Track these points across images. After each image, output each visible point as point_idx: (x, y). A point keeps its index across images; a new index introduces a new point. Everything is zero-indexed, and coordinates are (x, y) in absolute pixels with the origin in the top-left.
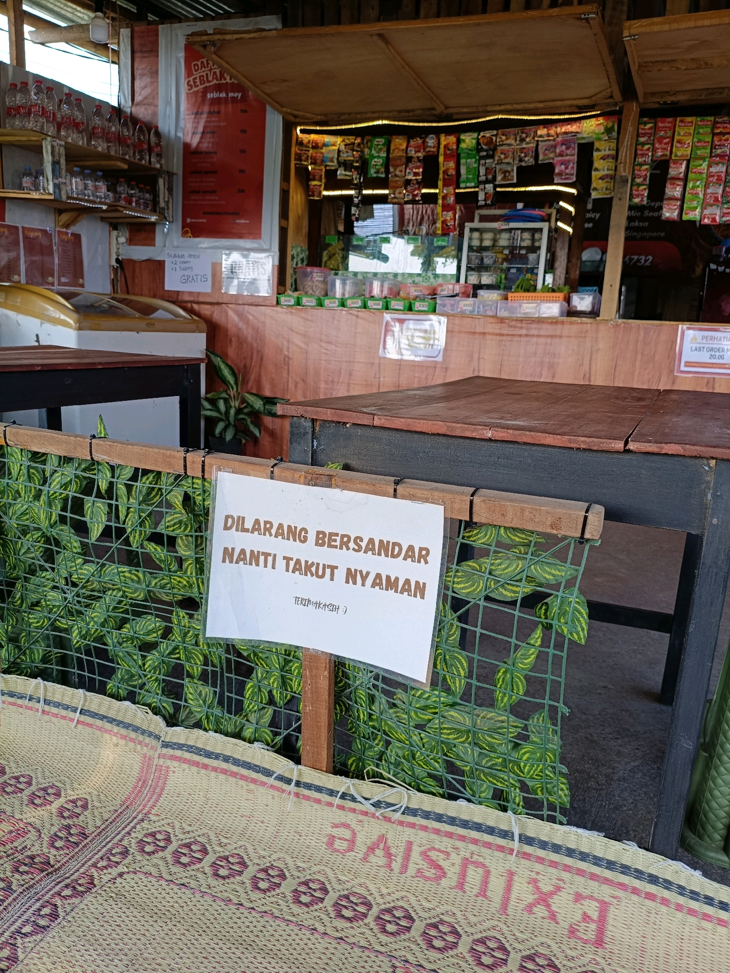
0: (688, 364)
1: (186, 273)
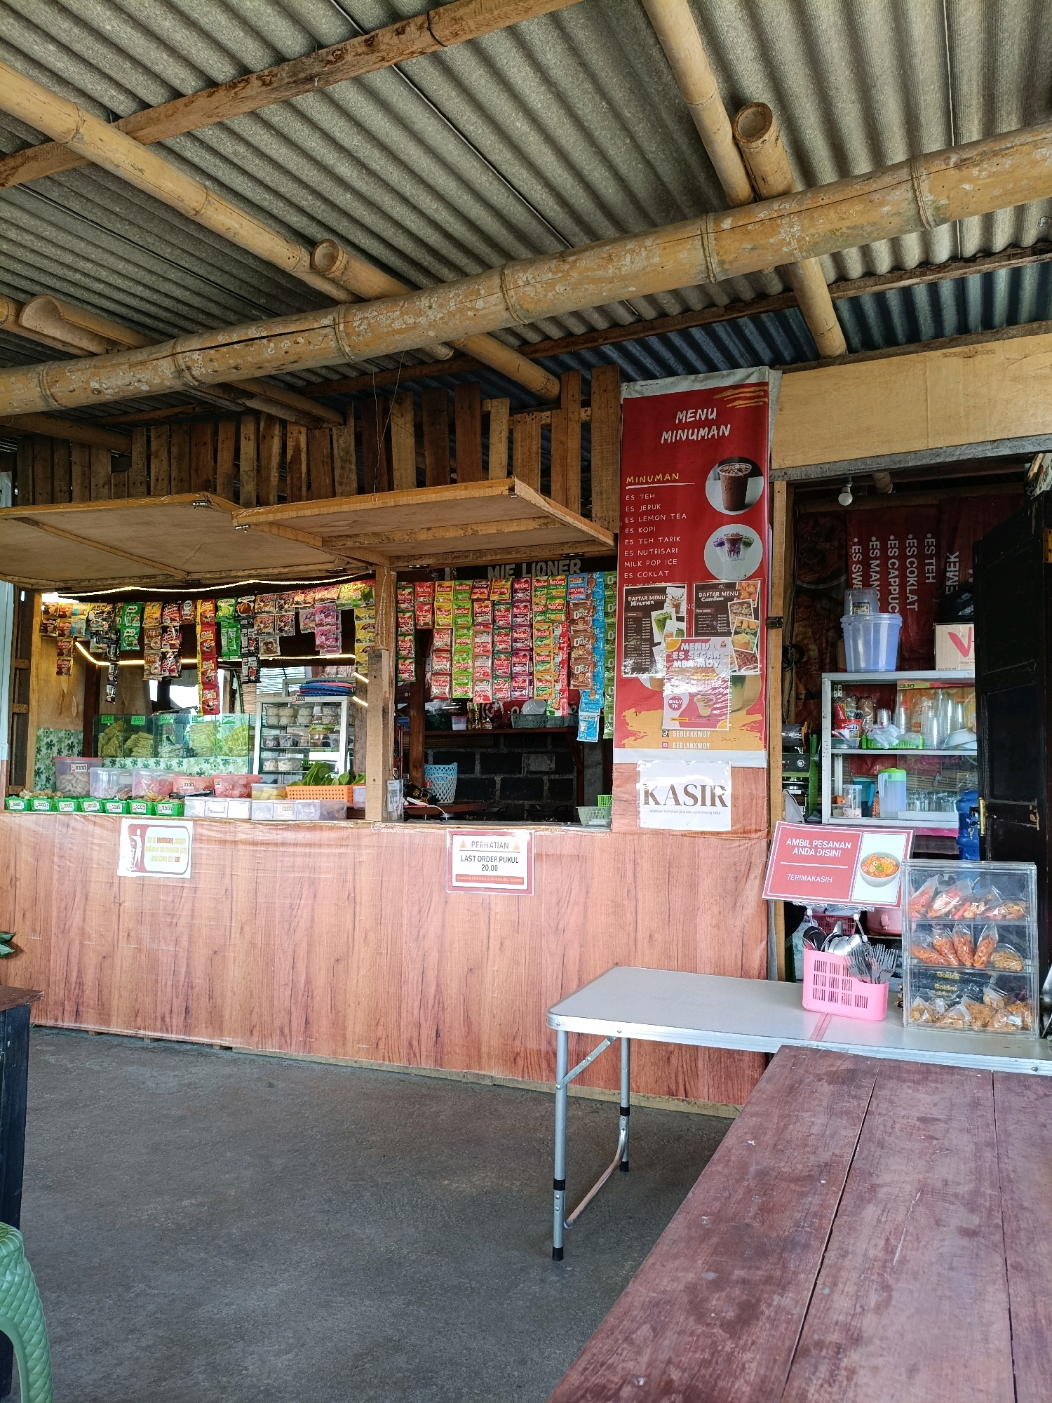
0: (460, 877)
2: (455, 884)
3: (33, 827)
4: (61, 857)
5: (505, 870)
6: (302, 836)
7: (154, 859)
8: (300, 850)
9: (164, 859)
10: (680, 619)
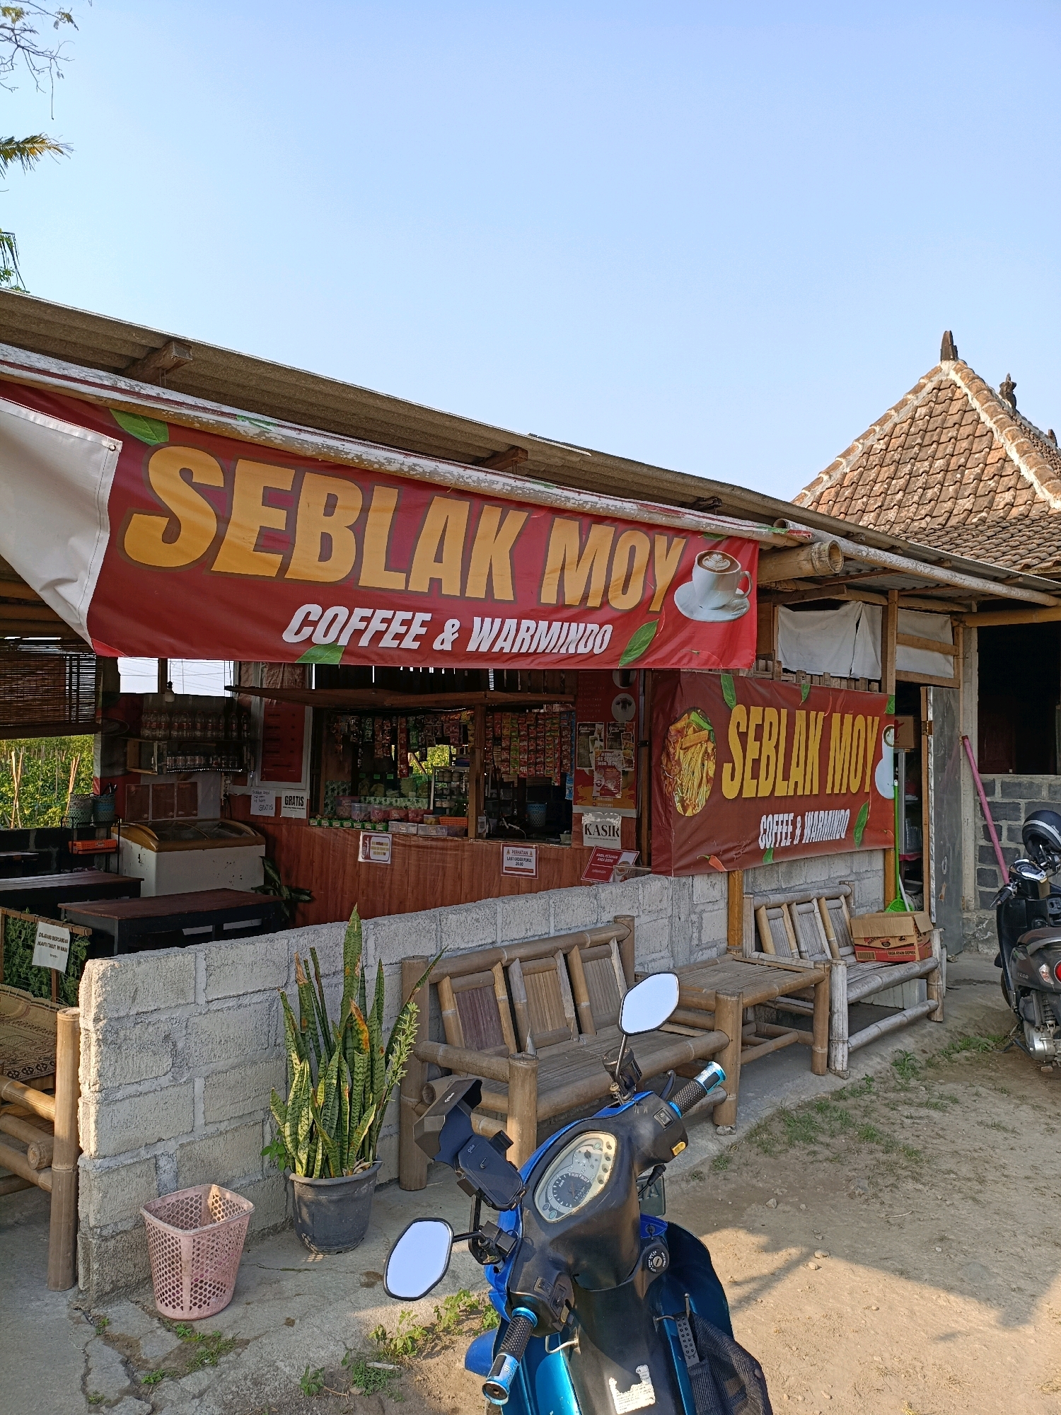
0: (507, 868)
1: (262, 803)
2: (505, 871)
3: (321, 834)
4: (333, 851)
5: (526, 865)
6: (440, 844)
7: (375, 853)
8: (438, 851)
9: (379, 853)
10: (601, 740)
